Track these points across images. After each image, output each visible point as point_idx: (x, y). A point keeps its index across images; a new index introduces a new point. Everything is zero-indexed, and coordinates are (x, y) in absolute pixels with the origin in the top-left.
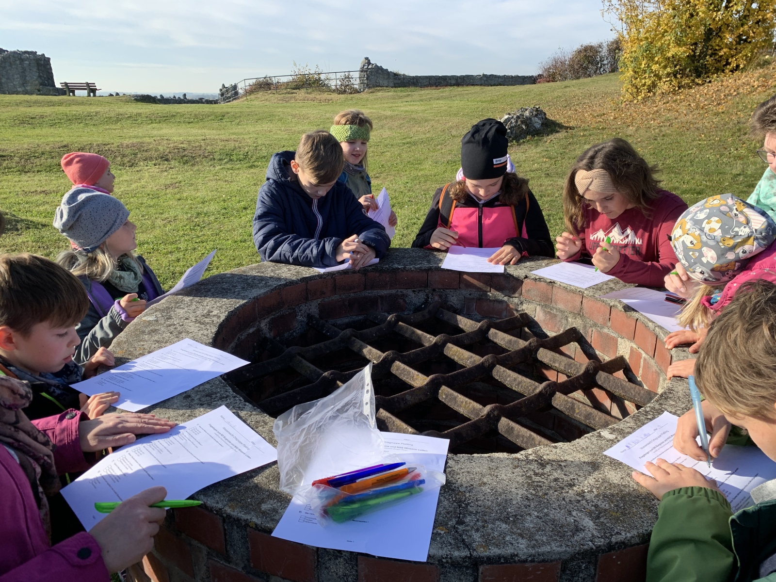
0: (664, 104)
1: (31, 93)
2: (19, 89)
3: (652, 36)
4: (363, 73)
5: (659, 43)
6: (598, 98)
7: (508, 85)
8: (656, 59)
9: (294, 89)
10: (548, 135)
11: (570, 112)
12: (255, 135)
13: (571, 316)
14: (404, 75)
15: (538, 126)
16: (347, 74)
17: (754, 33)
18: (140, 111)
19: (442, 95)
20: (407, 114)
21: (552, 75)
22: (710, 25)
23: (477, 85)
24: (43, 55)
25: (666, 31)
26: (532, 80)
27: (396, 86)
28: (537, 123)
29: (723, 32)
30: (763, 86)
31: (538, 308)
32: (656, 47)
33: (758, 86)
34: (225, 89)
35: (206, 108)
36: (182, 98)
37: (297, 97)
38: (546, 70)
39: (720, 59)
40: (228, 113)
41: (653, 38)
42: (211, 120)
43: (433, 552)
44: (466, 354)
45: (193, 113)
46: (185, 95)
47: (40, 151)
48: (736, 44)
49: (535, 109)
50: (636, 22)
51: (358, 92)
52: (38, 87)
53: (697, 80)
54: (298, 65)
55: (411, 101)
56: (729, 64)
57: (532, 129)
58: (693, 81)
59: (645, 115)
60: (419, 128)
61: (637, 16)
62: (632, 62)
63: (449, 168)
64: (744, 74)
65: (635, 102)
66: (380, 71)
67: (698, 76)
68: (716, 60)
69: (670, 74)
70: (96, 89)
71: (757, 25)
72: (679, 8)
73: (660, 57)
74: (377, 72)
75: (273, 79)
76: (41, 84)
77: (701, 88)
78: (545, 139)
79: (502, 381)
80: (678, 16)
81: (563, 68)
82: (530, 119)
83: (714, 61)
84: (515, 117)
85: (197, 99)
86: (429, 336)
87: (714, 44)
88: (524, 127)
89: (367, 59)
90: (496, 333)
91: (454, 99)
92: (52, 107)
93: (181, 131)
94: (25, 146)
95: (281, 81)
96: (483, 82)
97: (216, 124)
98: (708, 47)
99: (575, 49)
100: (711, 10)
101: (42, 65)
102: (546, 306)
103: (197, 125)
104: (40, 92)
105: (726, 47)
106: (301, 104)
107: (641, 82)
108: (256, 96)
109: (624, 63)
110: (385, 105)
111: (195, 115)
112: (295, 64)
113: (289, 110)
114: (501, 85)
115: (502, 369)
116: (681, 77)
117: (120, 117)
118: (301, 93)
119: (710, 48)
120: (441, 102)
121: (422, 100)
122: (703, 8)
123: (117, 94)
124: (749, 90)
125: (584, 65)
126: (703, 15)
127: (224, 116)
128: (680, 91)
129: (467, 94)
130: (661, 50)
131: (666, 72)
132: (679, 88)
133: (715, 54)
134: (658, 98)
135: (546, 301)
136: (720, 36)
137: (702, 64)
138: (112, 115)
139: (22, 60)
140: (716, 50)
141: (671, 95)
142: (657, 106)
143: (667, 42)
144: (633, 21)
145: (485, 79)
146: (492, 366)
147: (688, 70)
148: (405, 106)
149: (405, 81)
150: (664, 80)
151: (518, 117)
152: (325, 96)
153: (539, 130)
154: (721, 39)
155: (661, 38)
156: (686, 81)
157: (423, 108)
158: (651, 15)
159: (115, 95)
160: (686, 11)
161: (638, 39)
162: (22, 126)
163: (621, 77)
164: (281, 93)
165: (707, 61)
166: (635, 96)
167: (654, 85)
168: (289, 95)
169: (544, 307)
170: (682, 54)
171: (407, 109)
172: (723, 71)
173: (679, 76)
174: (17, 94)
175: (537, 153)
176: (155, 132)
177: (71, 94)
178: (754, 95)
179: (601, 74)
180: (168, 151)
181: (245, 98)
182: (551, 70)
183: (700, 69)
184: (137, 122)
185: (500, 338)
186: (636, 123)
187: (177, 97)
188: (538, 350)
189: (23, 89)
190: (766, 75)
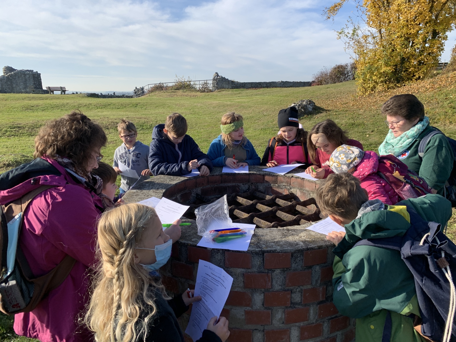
0: (380, 97)
1: (29, 93)
2: (23, 91)
3: (372, 61)
4: (214, 81)
5: (376, 65)
6: (345, 94)
7: (295, 87)
8: (375, 73)
9: (176, 90)
10: (316, 115)
11: (329, 102)
12: (155, 115)
13: (311, 193)
14: (237, 82)
15: (310, 110)
16: (205, 81)
17: (427, 59)
18: (91, 102)
19: (258, 93)
20: (239, 103)
21: (320, 81)
22: (403, 55)
23: (278, 87)
24: (37, 72)
25: (379, 59)
26: (309, 84)
27: (233, 88)
28: (310, 108)
29: (410, 59)
30: (432, 88)
31: (298, 190)
32: (374, 67)
33: (429, 88)
34: (137, 90)
35: (127, 100)
36: (113, 95)
37: (178, 94)
38: (317, 78)
39: (410, 73)
40: (140, 103)
41: (373, 62)
42: (130, 107)
43: (249, 249)
44: (266, 207)
45: (120, 103)
46: (114, 93)
47: (39, 124)
48: (418, 66)
49: (309, 100)
50: (363, 54)
51: (212, 91)
52: (33, 90)
53: (397, 85)
54: (178, 77)
55: (241, 96)
56: (415, 76)
57: (307, 112)
58: (395, 85)
59: (369, 103)
60: (246, 111)
61: (364, 51)
62: (362, 75)
63: (262, 132)
64: (423, 81)
65: (365, 96)
66: (224, 80)
67: (398, 82)
68: (407, 74)
69: (383, 81)
70: (66, 90)
71: (429, 55)
72: (386, 47)
73: (376, 72)
74: (222, 80)
75: (164, 84)
76: (35, 88)
77: (400, 89)
78: (314, 117)
79: (280, 216)
80: (386, 51)
81: (326, 77)
82: (306, 106)
83: (406, 74)
84: (298, 105)
85: (121, 95)
86: (249, 201)
87: (406, 65)
88: (303, 110)
89: (216, 73)
90: (279, 200)
91: (265, 95)
92: (42, 100)
93: (114, 113)
94: (31, 122)
95: (169, 85)
96: (281, 85)
97: (133, 109)
98: (403, 67)
99: (333, 67)
100: (403, 48)
101: (36, 78)
102: (301, 189)
103: (122, 110)
104: (34, 92)
105: (412, 67)
106: (180, 98)
107: (367, 85)
108: (154, 93)
109: (358, 76)
110: (227, 99)
111: (122, 104)
112: (177, 76)
113: (173, 101)
114: (291, 87)
115: (280, 212)
116: (389, 83)
117: (80, 105)
118: (180, 92)
119: (404, 67)
120: (258, 97)
121: (247, 96)
122: (399, 47)
123: (77, 93)
124: (425, 90)
125: (338, 75)
126: (399, 50)
127: (137, 105)
128: (388, 90)
129: (272, 92)
130: (377, 69)
131: (380, 80)
132: (388, 89)
133: (407, 71)
134: (377, 94)
135: (301, 187)
136: (409, 61)
137: (400, 76)
138: (76, 104)
139: (25, 75)
140: (407, 68)
141: (383, 93)
142: (376, 99)
143: (380, 65)
144: (362, 54)
145: (282, 84)
146: (276, 211)
147: (392, 79)
148: (238, 99)
149: (238, 85)
150: (380, 84)
151: (299, 105)
152: (194, 93)
153: (311, 112)
154: (410, 63)
155: (377, 62)
156: (391, 85)
157: (248, 100)
158: (371, 50)
159: (75, 93)
160: (390, 48)
161: (364, 63)
162: (27, 111)
163: (357, 83)
164: (168, 92)
165: (403, 74)
166: (364, 93)
167: (375, 87)
168: (173, 93)
169: (300, 189)
170: (388, 71)
171: (239, 101)
172: (411, 80)
173: (387, 82)
174: (21, 93)
175: (310, 124)
176: (100, 114)
177: (52, 93)
178: (427, 93)
179: (348, 80)
180: (108, 124)
181: (149, 95)
182: (320, 79)
183: (399, 79)
184: (89, 108)
185: (281, 202)
186: (364, 108)
187: (110, 94)
188: (296, 206)
189: (25, 90)
190: (433, 82)
